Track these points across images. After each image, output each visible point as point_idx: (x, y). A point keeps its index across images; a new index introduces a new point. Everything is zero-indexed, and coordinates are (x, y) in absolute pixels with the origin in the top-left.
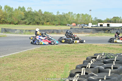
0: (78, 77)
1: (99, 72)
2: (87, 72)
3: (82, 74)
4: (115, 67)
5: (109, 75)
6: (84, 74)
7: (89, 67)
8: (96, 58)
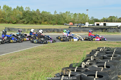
1: (103, 59)
2: (95, 59)
3: (91, 60)
4: (115, 55)
5: (111, 60)
6: (93, 60)
7: (96, 56)
8: (99, 50)
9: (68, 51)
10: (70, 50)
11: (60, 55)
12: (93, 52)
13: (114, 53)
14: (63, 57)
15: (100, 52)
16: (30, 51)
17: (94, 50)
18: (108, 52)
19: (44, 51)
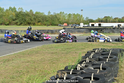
0: (84, 63)
1: (99, 61)
2: (91, 60)
3: (87, 62)
4: (111, 57)
5: (107, 61)
7: (91, 57)
8: (95, 52)
9: (63, 53)
10: (65, 52)
11: (54, 57)
12: (88, 54)
13: (110, 54)
14: (58, 60)
15: (96, 53)
16: (23, 54)
17: (90, 52)
18: (104, 53)
19: (38, 53)
